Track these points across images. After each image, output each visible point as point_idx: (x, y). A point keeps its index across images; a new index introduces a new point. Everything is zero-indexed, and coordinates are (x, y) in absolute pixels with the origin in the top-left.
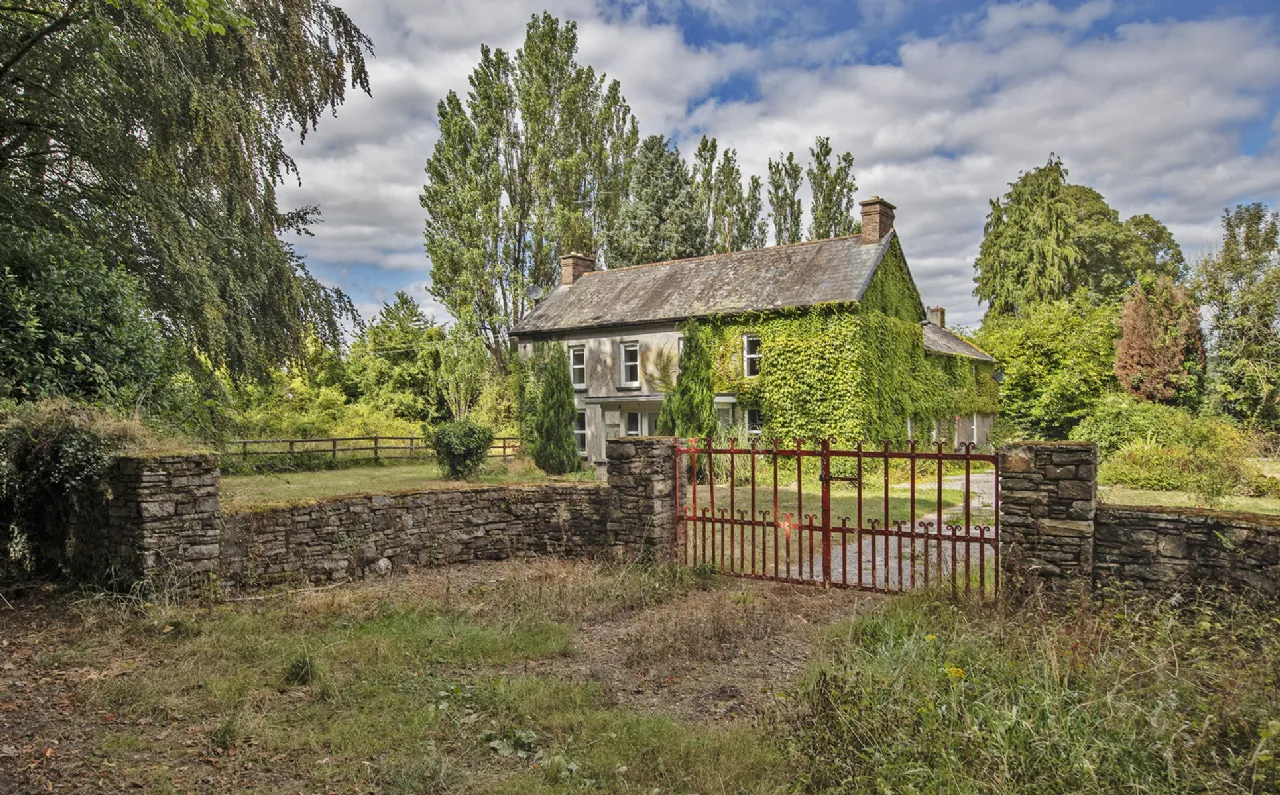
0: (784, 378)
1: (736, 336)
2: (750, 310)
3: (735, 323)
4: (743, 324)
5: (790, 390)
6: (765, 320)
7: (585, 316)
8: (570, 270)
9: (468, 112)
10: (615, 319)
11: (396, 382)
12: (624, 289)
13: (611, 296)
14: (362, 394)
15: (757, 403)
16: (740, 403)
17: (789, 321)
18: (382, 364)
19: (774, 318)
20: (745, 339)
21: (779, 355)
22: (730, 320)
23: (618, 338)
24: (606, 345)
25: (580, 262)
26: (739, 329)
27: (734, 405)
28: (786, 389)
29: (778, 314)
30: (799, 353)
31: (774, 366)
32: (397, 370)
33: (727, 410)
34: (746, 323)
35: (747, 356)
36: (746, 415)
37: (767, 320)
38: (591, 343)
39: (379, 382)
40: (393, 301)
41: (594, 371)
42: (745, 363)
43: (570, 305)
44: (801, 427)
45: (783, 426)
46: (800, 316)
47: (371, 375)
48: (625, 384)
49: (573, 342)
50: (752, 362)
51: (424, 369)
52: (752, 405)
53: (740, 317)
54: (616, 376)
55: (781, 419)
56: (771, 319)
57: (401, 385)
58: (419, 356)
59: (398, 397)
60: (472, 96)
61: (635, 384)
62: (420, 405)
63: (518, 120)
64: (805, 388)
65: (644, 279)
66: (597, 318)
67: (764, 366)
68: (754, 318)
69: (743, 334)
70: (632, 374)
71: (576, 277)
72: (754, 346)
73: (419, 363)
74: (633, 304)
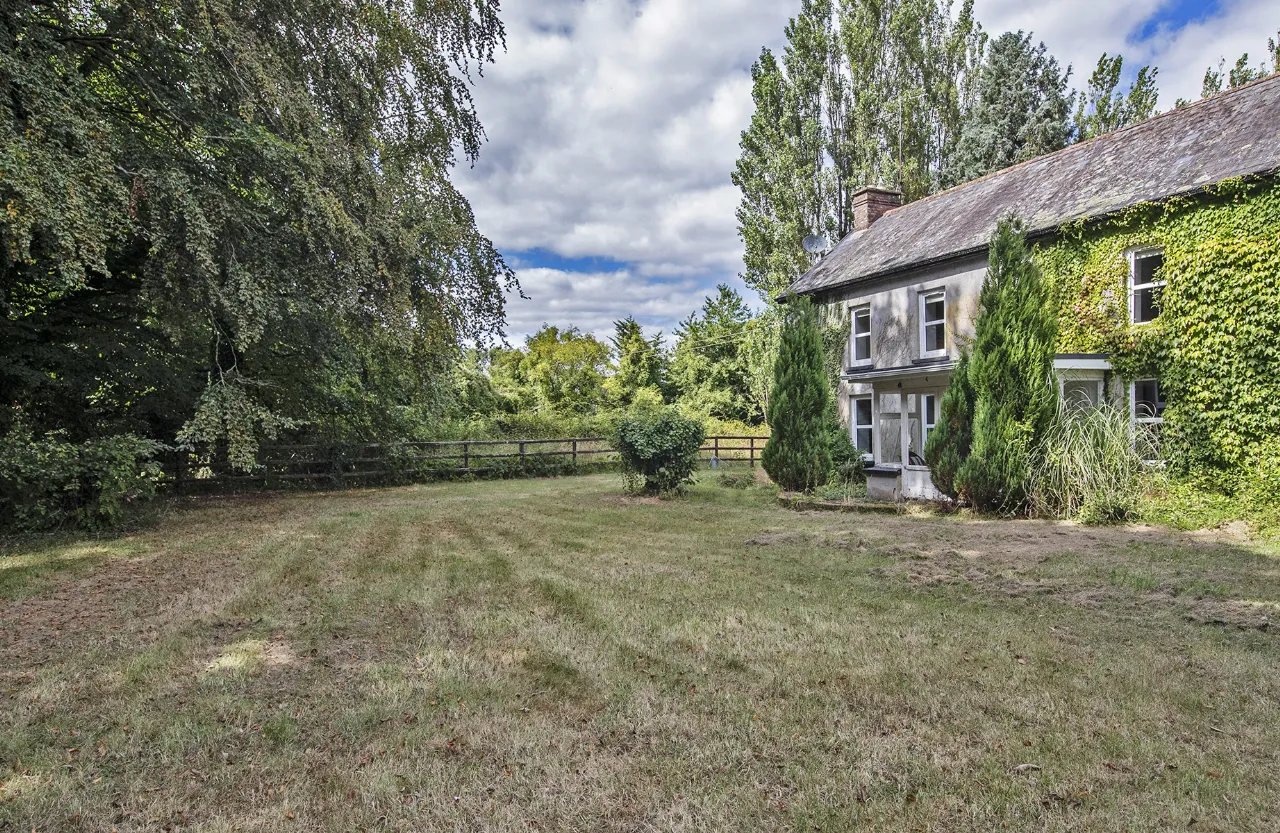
0: (1214, 317)
1: (1112, 257)
2: (1142, 201)
3: (1113, 230)
4: (1125, 230)
5: (1227, 338)
6: (1173, 216)
7: (874, 263)
8: (865, 208)
9: (783, 69)
10: (911, 259)
11: (715, 379)
12: (933, 219)
13: (913, 231)
14: (682, 393)
15: (1153, 369)
16: (1119, 371)
17: (1226, 210)
18: (701, 362)
19: (1193, 209)
20: (1131, 258)
21: (1203, 275)
22: (1100, 227)
23: (916, 287)
24: (899, 298)
25: (880, 198)
26: (1117, 242)
27: (1107, 374)
28: (1216, 339)
29: (1203, 198)
30: (1249, 265)
31: (1191, 297)
32: (716, 367)
33: (1095, 384)
34: (1134, 226)
35: (1133, 287)
36: (1132, 390)
37: (1180, 212)
38: (879, 298)
39: (699, 381)
40: (715, 295)
41: (882, 339)
42: (1131, 301)
43: (858, 253)
44: (1251, 408)
45: (1209, 407)
46: (1253, 193)
47: (691, 373)
48: (924, 354)
49: (853, 302)
50: (1145, 298)
51: (743, 365)
52: (1142, 372)
53: (1120, 218)
54: (913, 344)
55: (1206, 394)
56: (1186, 211)
57: (720, 383)
58: (739, 351)
59: (717, 394)
60: (788, 51)
61: (942, 353)
62: (738, 404)
63: (845, 70)
64: (1264, 331)
65: (964, 199)
66: (887, 262)
67: (1171, 298)
68: (1151, 214)
69: (1127, 249)
70: (937, 338)
71: (873, 218)
72: (1149, 267)
73: (740, 359)
74: (941, 235)
